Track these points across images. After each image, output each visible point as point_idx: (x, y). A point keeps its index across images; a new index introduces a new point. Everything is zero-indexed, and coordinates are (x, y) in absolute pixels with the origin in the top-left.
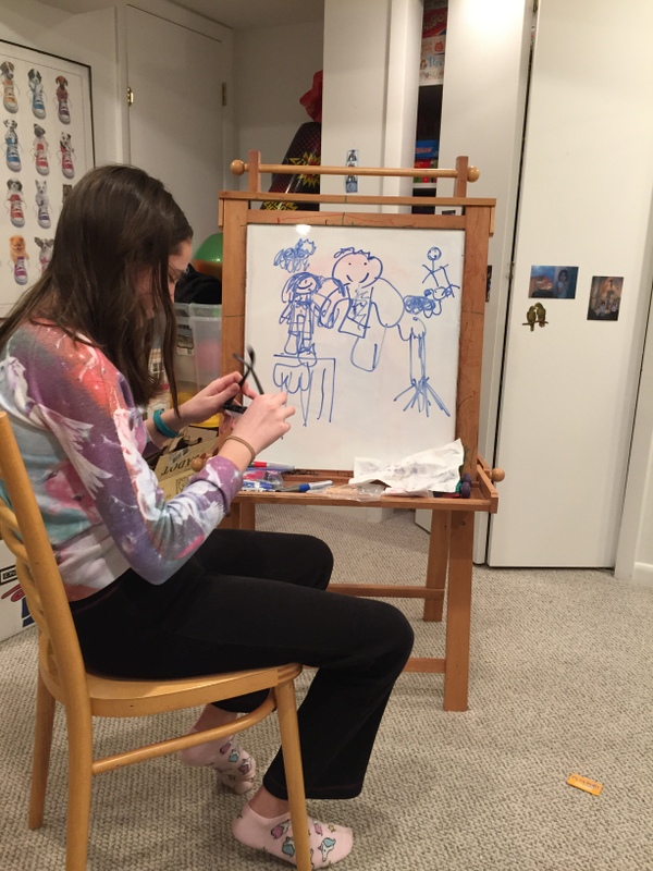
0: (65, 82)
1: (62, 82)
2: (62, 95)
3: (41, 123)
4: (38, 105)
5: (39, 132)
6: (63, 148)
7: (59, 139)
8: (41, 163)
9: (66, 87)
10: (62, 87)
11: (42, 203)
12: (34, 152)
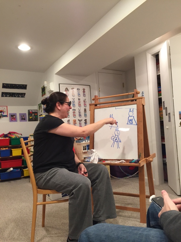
0: (85, 89)
1: (84, 89)
2: (84, 92)
3: (79, 98)
4: (79, 95)
5: (79, 99)
6: (84, 101)
7: (83, 100)
8: (80, 105)
9: (85, 90)
10: (84, 90)
11: (80, 113)
12: (78, 103)
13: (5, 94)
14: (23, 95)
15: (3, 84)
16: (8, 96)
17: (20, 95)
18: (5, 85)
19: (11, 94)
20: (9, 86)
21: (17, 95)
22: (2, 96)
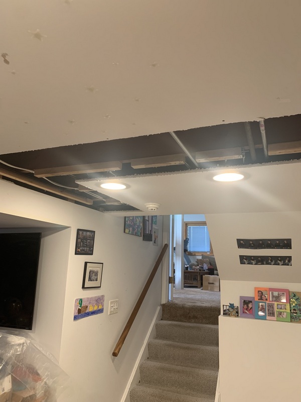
13: (246, 259)
14: (287, 262)
15: (238, 241)
16: (254, 262)
17: (280, 261)
18: (242, 242)
19: (259, 259)
20: (250, 244)
21: (272, 261)
22: (242, 262)
